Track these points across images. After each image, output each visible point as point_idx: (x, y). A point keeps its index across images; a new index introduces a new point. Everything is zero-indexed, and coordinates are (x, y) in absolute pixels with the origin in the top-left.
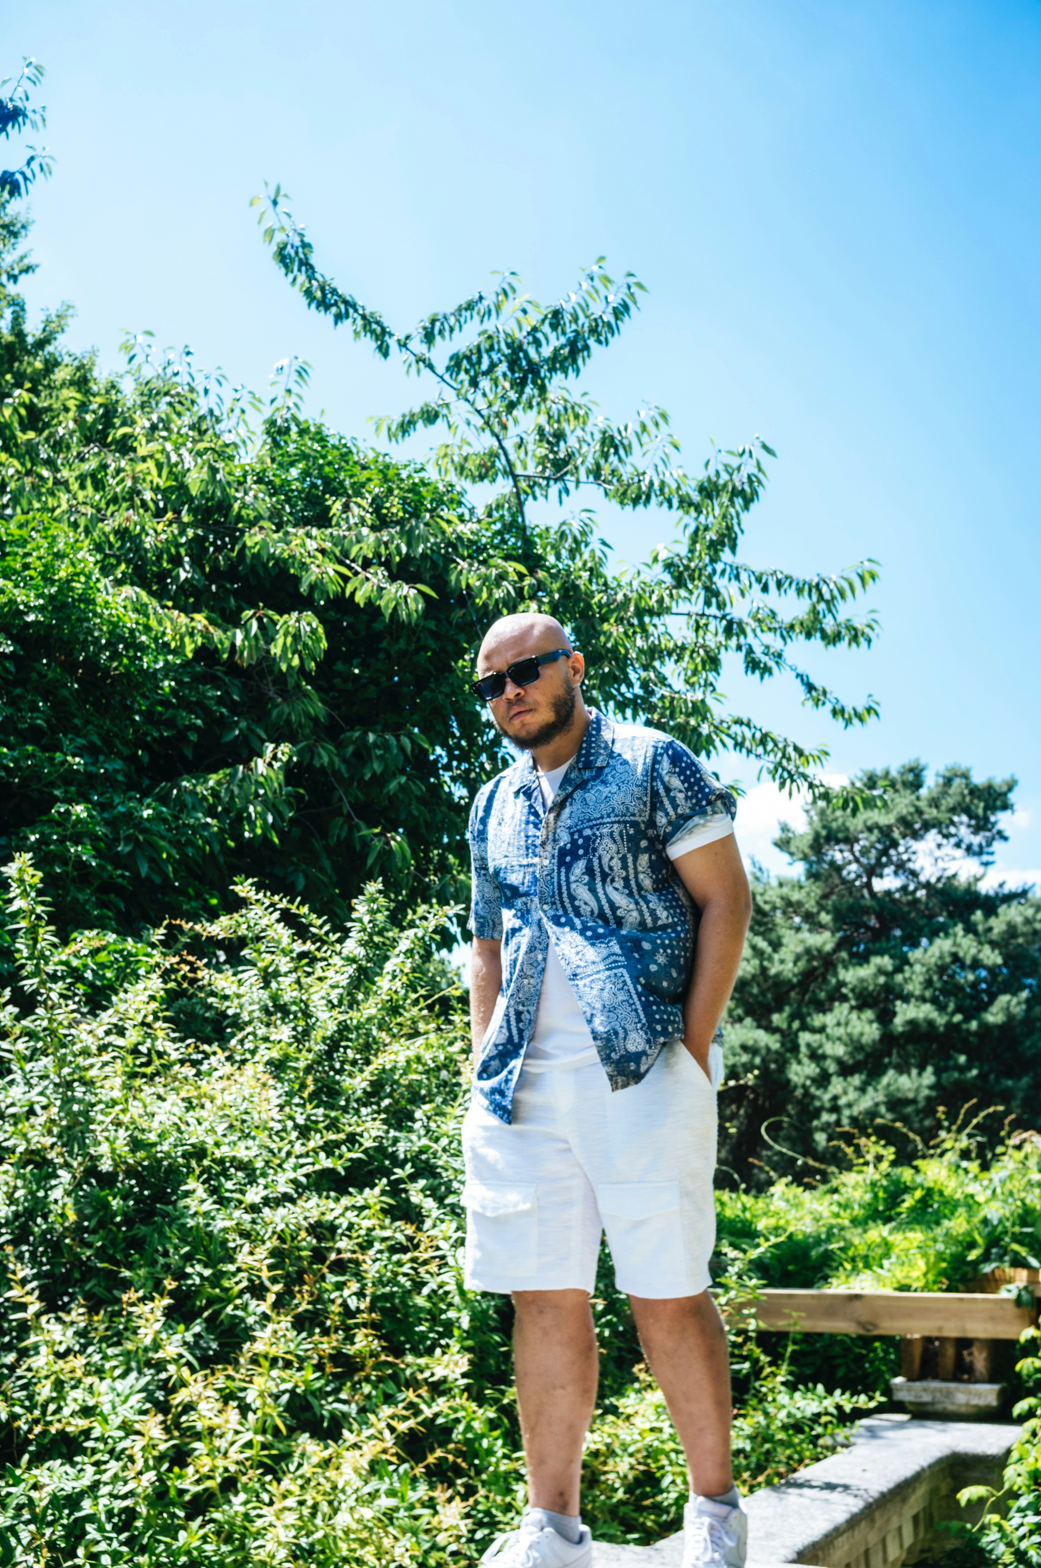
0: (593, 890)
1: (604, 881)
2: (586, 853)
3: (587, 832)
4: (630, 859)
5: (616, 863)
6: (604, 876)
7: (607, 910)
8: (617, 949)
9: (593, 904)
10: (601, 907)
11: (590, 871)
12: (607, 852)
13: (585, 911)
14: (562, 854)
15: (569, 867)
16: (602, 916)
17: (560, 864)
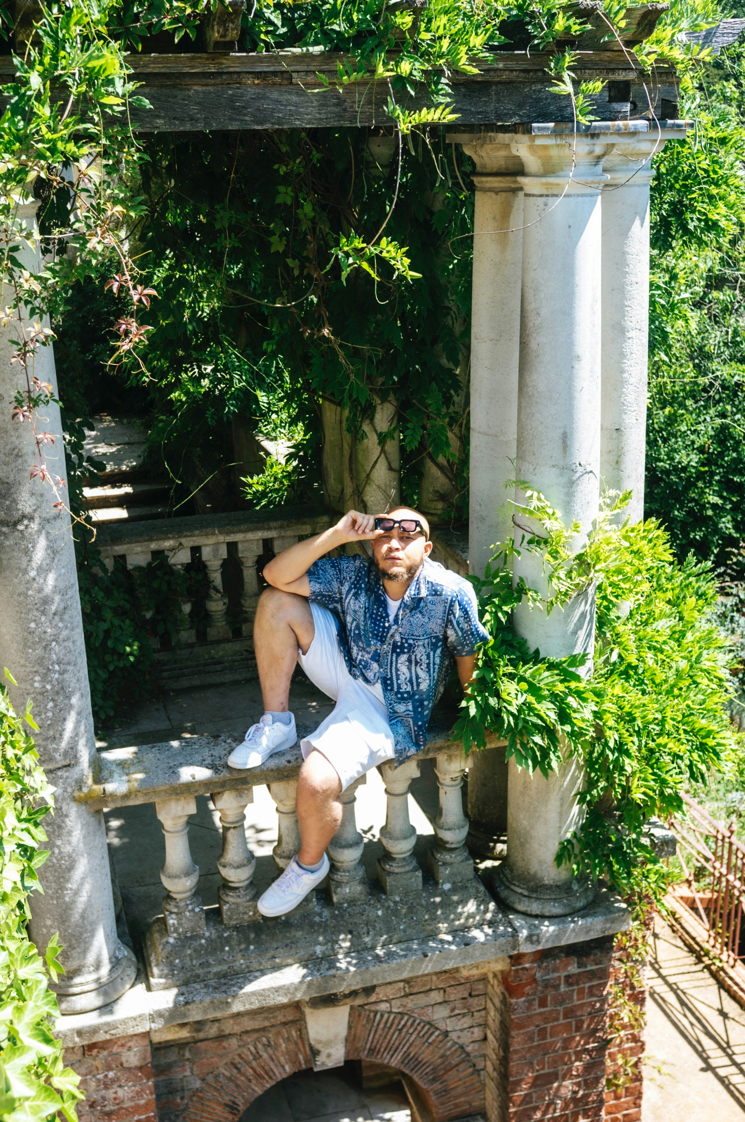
0: (409, 669)
1: (416, 665)
2: (409, 652)
3: (411, 641)
4: (432, 653)
5: (424, 658)
6: (417, 663)
7: (414, 678)
8: (410, 708)
9: (408, 675)
10: (411, 677)
11: (409, 660)
12: (420, 653)
13: (402, 677)
14: (395, 646)
15: (398, 655)
16: (411, 681)
17: (394, 651)
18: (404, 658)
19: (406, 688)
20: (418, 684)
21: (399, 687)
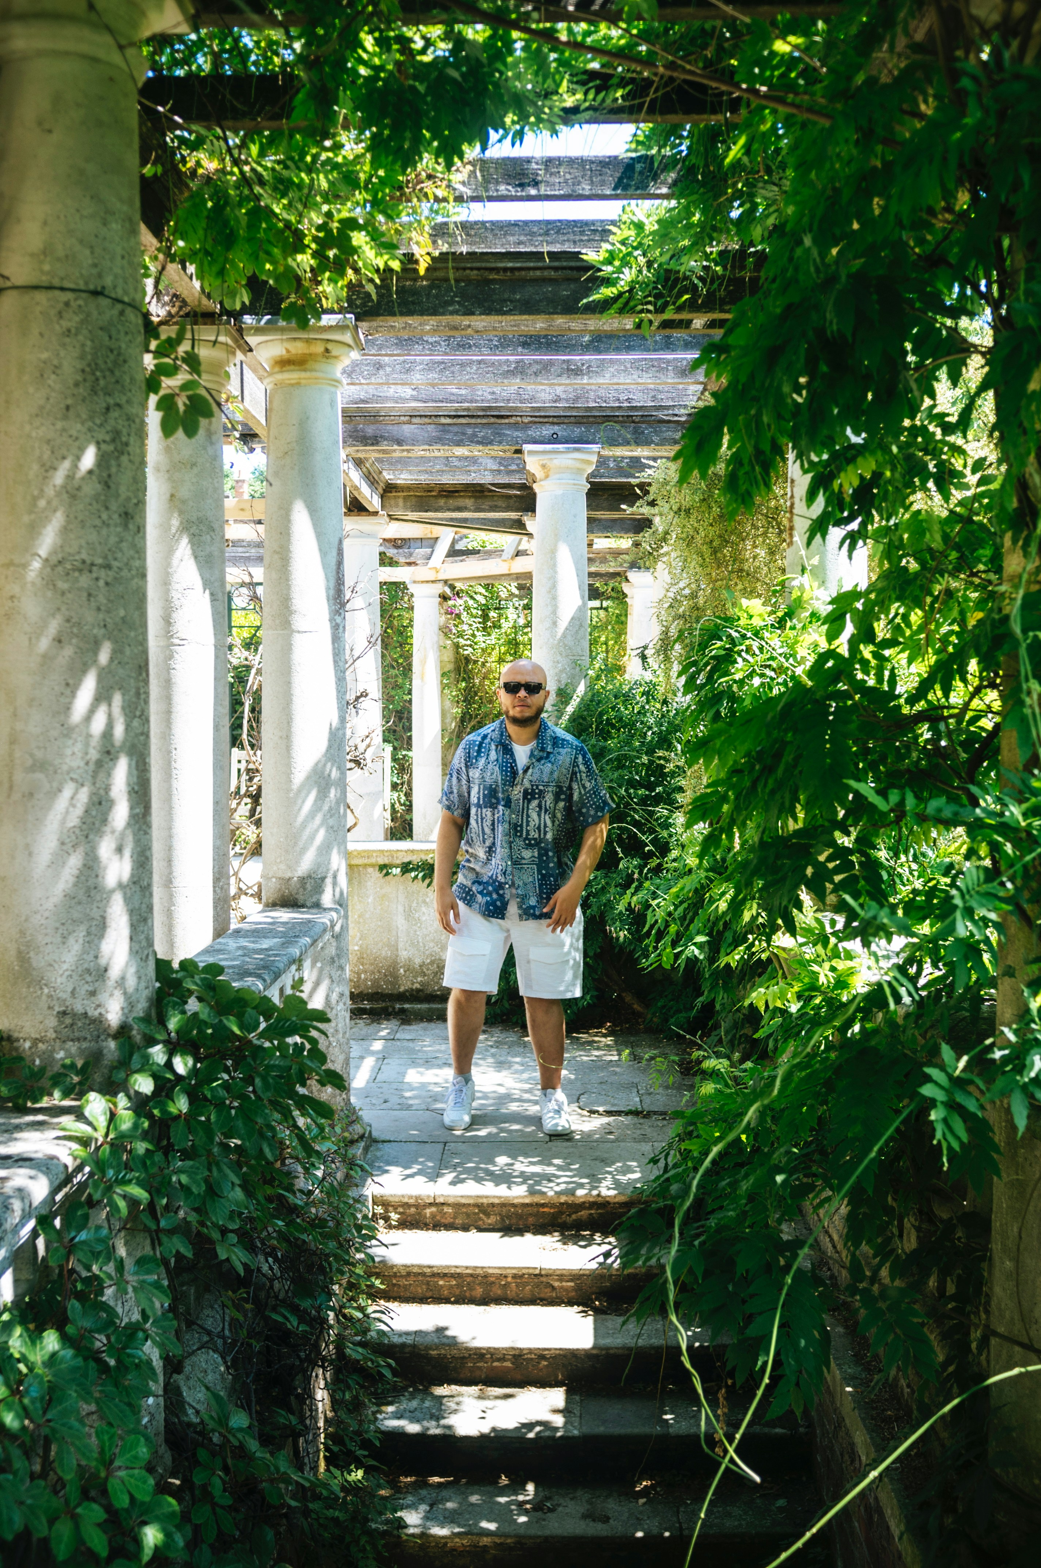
0: (539, 816)
1: (545, 812)
2: (539, 798)
3: (540, 788)
6: (545, 810)
7: (542, 826)
8: (536, 854)
9: (537, 822)
10: (539, 825)
11: (540, 806)
12: (549, 799)
13: (532, 824)
14: (526, 793)
15: (529, 801)
16: (539, 828)
17: (525, 797)
18: (535, 803)
19: (534, 834)
20: (545, 833)
21: (528, 832)
